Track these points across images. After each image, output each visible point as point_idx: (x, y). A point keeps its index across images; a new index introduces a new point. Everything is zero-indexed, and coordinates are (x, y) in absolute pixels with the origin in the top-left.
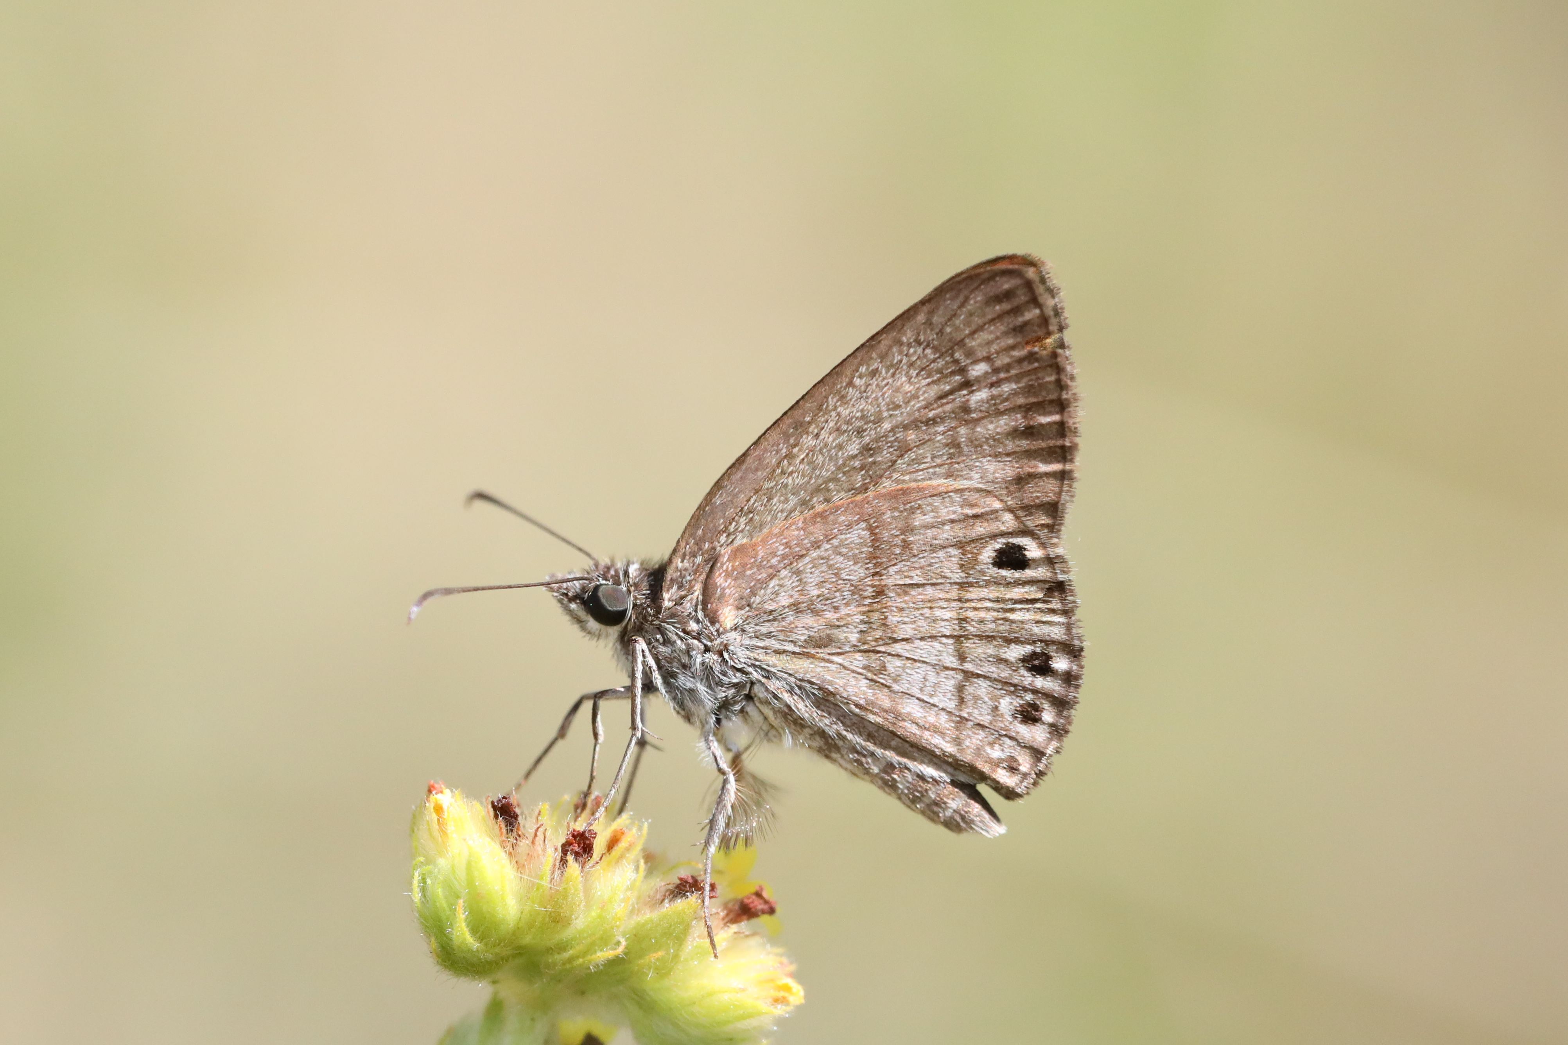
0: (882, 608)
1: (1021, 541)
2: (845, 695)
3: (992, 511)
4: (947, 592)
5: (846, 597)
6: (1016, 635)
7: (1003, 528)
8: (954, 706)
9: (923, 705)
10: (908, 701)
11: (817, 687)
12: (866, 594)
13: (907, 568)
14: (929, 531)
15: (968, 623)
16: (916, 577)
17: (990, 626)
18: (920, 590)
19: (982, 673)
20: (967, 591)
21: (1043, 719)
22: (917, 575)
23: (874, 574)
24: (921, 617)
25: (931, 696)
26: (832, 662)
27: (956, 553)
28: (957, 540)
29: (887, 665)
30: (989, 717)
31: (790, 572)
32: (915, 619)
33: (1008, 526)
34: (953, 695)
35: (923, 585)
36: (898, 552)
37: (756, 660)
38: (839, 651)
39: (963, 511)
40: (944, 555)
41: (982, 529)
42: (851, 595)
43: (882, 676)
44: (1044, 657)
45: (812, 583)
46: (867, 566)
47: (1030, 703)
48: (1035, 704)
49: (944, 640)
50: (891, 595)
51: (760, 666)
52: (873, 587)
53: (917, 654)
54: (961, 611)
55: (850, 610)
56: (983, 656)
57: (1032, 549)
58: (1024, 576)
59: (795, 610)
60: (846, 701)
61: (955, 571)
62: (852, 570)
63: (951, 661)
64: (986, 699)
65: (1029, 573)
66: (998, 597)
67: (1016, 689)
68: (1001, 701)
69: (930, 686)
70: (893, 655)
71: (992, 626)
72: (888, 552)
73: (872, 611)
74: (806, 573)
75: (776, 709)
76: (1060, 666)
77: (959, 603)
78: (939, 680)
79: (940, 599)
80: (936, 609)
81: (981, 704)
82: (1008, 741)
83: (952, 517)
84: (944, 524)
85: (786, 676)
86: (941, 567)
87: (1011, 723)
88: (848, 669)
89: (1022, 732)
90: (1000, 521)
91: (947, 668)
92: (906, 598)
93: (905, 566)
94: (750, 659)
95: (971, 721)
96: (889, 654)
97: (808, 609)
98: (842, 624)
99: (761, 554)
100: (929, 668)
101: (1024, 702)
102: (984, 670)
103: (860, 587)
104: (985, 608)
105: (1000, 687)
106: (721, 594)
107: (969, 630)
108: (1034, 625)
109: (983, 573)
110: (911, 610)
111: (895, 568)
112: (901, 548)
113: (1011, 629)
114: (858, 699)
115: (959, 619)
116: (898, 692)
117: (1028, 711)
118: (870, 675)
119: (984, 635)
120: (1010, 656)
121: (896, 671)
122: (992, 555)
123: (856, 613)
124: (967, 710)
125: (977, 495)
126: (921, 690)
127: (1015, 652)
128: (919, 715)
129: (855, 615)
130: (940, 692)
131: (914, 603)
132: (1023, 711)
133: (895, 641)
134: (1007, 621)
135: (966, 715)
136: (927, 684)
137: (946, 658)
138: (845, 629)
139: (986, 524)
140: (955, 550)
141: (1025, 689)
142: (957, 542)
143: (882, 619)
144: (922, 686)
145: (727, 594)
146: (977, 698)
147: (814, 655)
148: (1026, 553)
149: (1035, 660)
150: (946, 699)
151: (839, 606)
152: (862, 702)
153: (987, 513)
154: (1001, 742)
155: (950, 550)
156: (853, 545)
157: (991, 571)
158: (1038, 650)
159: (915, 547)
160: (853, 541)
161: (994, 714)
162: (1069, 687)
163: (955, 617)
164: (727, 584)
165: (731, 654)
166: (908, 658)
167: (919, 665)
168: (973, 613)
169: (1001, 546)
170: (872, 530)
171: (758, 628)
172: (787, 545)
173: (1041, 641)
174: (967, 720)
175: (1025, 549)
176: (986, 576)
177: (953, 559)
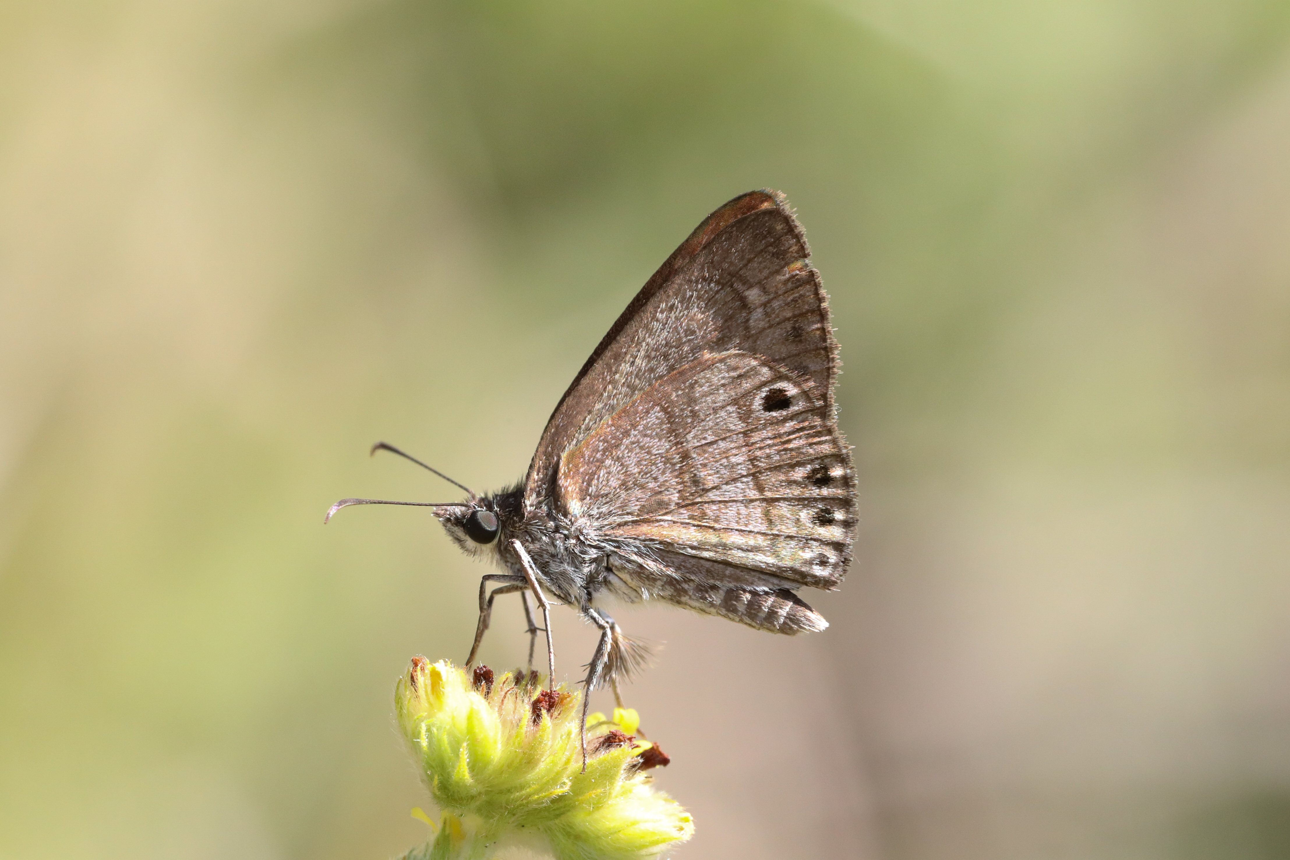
0: (690, 468)
1: (780, 386)
2: (681, 542)
3: (751, 368)
4: (736, 442)
5: (660, 467)
6: (797, 460)
7: (763, 379)
8: (766, 528)
9: (742, 533)
10: (730, 534)
11: (658, 542)
12: (674, 461)
13: (700, 432)
14: (708, 398)
15: (758, 460)
16: (709, 437)
17: (775, 458)
18: (715, 446)
19: (780, 497)
20: (749, 437)
21: (836, 518)
22: (709, 435)
23: (677, 444)
24: (721, 467)
25: (746, 525)
26: (663, 521)
27: (734, 409)
28: (731, 398)
29: (706, 511)
30: (795, 529)
31: (612, 461)
32: (718, 469)
33: (766, 376)
34: (763, 520)
35: (715, 442)
36: (690, 421)
37: (606, 535)
38: (667, 511)
39: (729, 375)
40: (725, 413)
41: (748, 385)
42: (664, 465)
43: (705, 521)
44: (823, 471)
45: (631, 464)
46: (669, 439)
47: (822, 509)
48: (827, 509)
49: (745, 480)
50: (694, 456)
51: (609, 539)
52: (678, 454)
53: (727, 496)
54: (750, 453)
55: (665, 477)
56: (778, 483)
57: (790, 389)
58: (790, 412)
59: (625, 488)
60: (682, 546)
61: (737, 423)
62: (659, 446)
63: (753, 494)
64: (789, 516)
65: (794, 409)
66: (775, 434)
67: (809, 502)
68: (800, 514)
69: (743, 518)
70: (708, 502)
71: (777, 457)
72: (683, 423)
73: (682, 473)
74: (625, 458)
75: (631, 572)
76: (837, 474)
77: (747, 448)
78: (749, 511)
79: (732, 448)
80: (731, 457)
81: (786, 520)
82: (815, 543)
83: (723, 382)
84: (718, 390)
85: (632, 541)
86: (726, 424)
87: (813, 529)
88: (677, 522)
89: (822, 533)
90: (760, 374)
91: (752, 501)
92: (706, 455)
93: (698, 430)
94: (602, 536)
95: (782, 535)
96: (706, 503)
97: (634, 486)
98: (663, 489)
99: (587, 453)
100: (739, 504)
101: (818, 510)
102: (781, 494)
103: (669, 457)
104: (766, 446)
105: (796, 503)
106: (565, 492)
107: (760, 466)
108: (808, 448)
109: (758, 419)
110: (713, 463)
111: (692, 435)
112: (691, 417)
113: (792, 456)
114: (691, 543)
115: (750, 460)
116: (720, 530)
117: (823, 516)
118: (696, 523)
119: (772, 466)
120: (797, 477)
121: (714, 514)
122: (761, 402)
123: (671, 478)
124: (777, 528)
125: (737, 360)
126: (737, 522)
127: (799, 474)
128: (740, 542)
129: (671, 479)
130: (752, 520)
131: (713, 458)
132: (819, 517)
133: (707, 491)
134: (787, 451)
135: (777, 533)
136: (741, 517)
137: (750, 493)
138: (668, 493)
139: (750, 380)
140: (732, 407)
141: (816, 500)
142: (732, 400)
143: (693, 477)
144: (737, 519)
145: (570, 491)
146: (781, 517)
147: (649, 519)
148: (787, 393)
149: (817, 475)
150: (758, 525)
151: (657, 476)
152: (695, 544)
153: (748, 372)
154: (809, 545)
155: (729, 408)
156: (655, 426)
157: (763, 416)
158: (818, 467)
159: (701, 414)
160: (653, 423)
161: (798, 526)
162: (848, 488)
163: (747, 459)
164: (568, 483)
165: (586, 537)
166: (720, 502)
167: (731, 504)
168: (760, 452)
169: (766, 394)
170: (665, 411)
171: (601, 510)
172: (605, 441)
173: (817, 458)
174: (778, 535)
175: (785, 391)
176: (761, 421)
177: (733, 415)
